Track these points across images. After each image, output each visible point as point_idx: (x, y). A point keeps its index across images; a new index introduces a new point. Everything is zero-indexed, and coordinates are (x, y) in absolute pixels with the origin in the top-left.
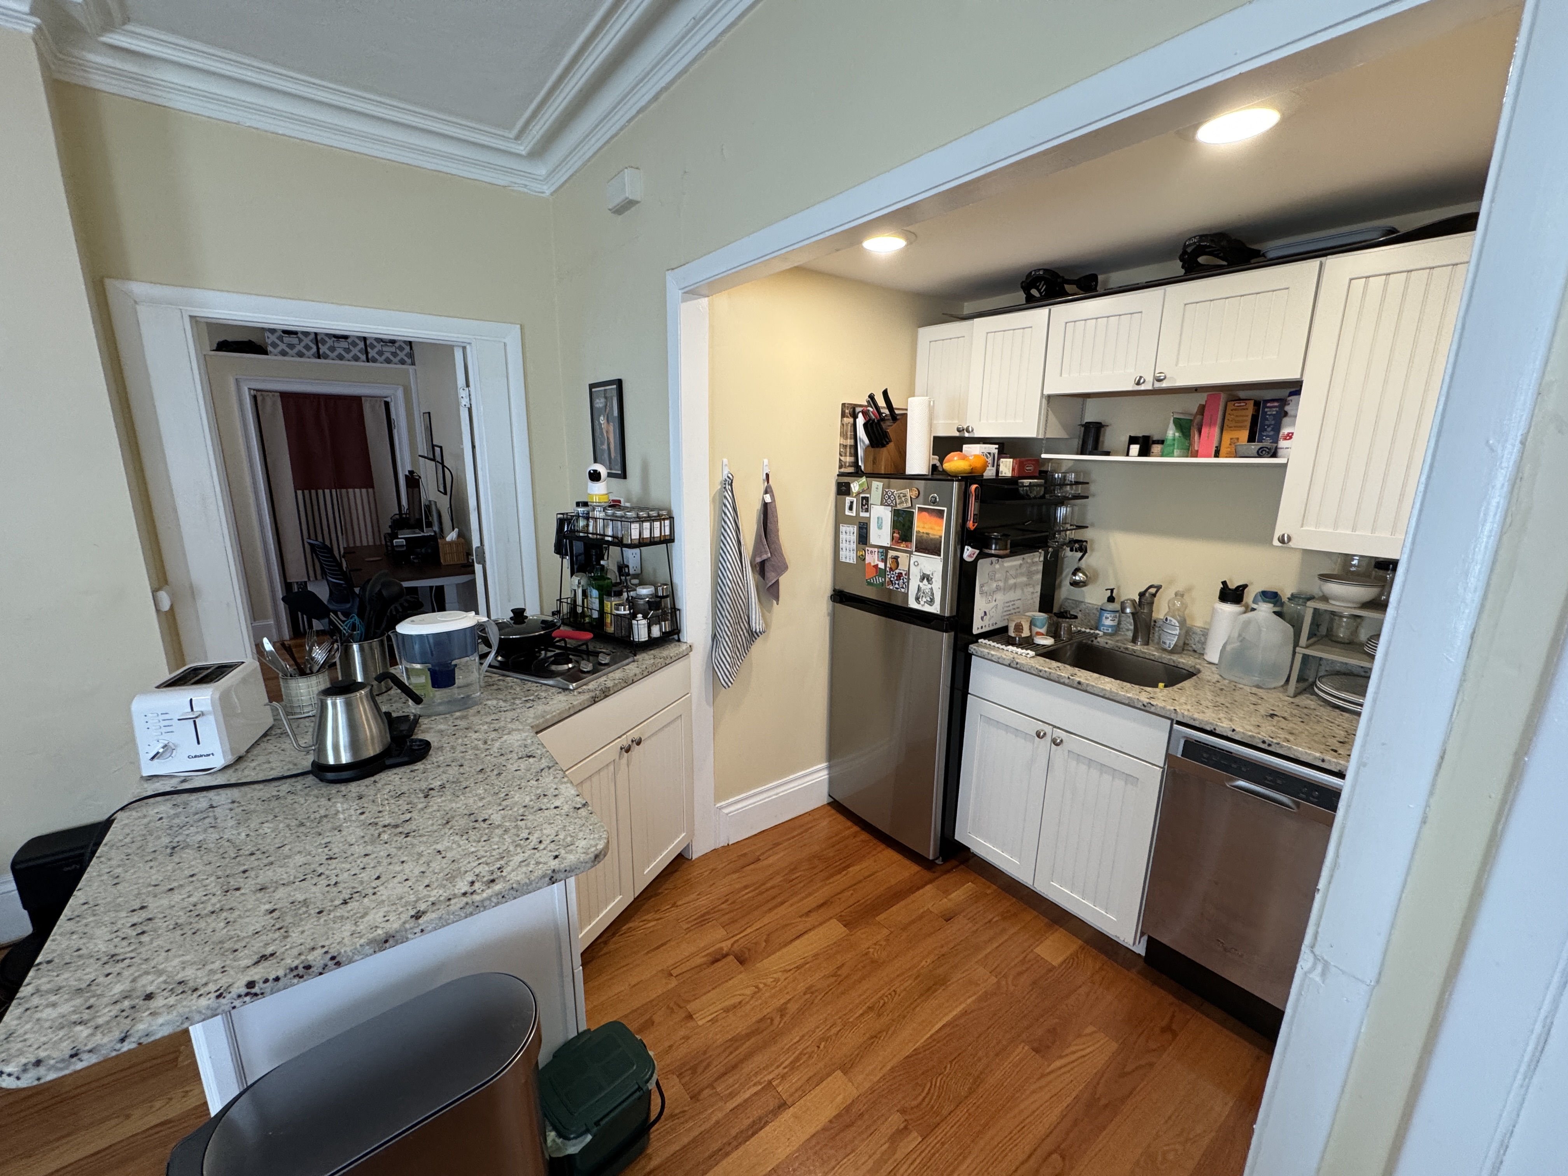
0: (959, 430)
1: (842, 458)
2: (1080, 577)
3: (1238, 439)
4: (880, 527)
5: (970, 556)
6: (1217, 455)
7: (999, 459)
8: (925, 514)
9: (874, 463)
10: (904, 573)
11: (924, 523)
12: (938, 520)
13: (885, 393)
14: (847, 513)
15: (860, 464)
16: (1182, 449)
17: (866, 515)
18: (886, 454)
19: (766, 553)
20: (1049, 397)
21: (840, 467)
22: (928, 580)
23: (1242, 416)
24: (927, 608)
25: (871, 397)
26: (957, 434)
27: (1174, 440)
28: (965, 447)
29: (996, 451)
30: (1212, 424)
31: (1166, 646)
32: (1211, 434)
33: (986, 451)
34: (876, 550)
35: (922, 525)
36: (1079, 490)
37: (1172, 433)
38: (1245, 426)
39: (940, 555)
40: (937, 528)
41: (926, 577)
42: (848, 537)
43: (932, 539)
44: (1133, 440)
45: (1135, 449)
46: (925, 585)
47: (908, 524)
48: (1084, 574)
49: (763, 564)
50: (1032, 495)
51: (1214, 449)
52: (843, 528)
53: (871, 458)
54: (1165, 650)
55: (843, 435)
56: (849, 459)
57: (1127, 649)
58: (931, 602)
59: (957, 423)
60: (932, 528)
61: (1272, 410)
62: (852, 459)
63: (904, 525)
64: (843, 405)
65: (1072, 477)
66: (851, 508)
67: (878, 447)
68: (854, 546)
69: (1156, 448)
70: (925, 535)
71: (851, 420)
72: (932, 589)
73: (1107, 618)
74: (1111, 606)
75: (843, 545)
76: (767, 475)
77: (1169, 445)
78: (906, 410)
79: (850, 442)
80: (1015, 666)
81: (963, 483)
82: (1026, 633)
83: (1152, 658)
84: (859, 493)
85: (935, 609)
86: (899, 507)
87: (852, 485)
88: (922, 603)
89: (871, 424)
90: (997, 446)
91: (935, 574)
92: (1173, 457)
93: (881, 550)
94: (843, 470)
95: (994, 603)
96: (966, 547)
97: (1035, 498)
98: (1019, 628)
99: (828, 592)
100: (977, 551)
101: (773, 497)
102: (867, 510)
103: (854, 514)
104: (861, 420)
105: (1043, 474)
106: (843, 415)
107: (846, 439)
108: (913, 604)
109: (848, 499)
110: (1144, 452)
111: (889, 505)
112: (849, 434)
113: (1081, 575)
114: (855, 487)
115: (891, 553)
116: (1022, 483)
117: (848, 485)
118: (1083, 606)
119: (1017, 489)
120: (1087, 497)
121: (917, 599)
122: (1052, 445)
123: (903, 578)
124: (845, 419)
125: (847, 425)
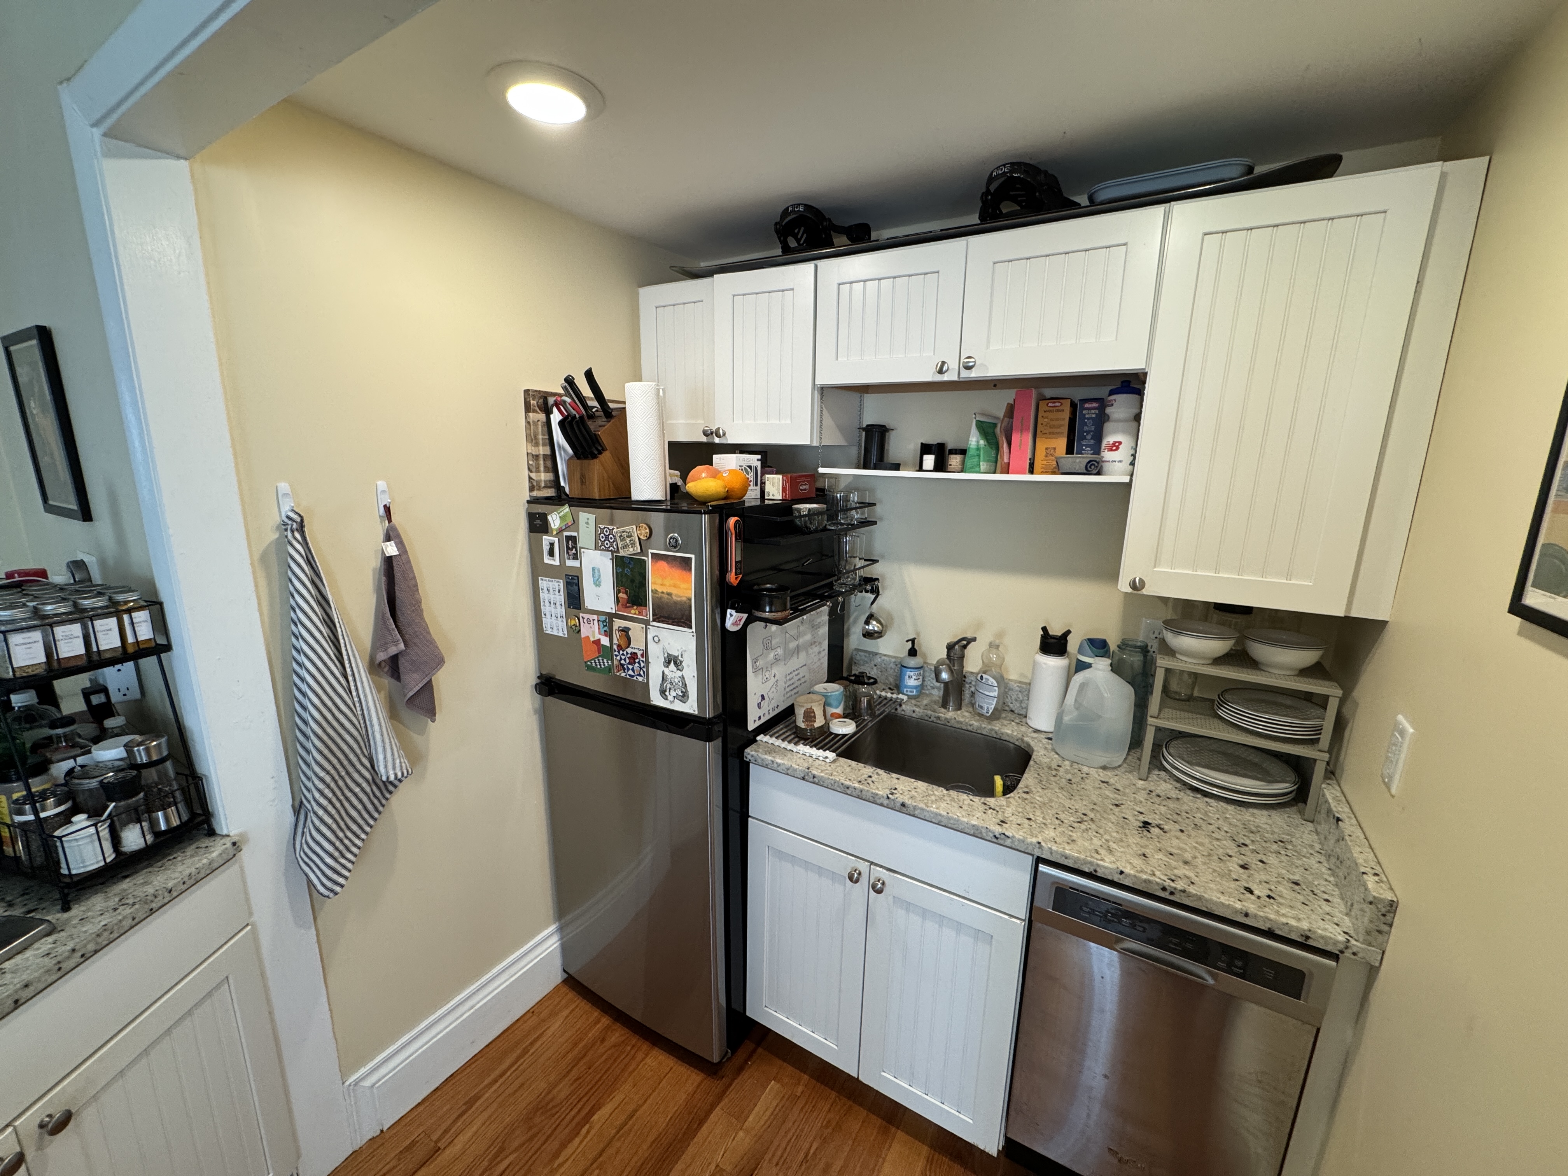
0: (705, 433)
1: (533, 475)
2: (874, 626)
3: (1055, 449)
4: (597, 583)
5: (735, 624)
6: (1031, 472)
7: (763, 474)
8: (663, 564)
9: (583, 483)
10: (639, 653)
11: (663, 578)
12: (684, 573)
13: (589, 375)
14: (547, 560)
15: (562, 484)
16: (988, 461)
17: (576, 564)
18: (598, 468)
19: (396, 643)
20: (824, 391)
21: (532, 489)
22: (675, 663)
23: (1057, 419)
24: (678, 706)
25: (570, 381)
26: (704, 439)
27: (978, 449)
28: (716, 457)
29: (759, 464)
30: (1023, 430)
31: (984, 711)
32: (1022, 440)
33: (744, 464)
34: (595, 617)
35: (659, 581)
36: (866, 513)
37: (975, 440)
38: (1062, 433)
39: (691, 627)
40: (684, 586)
41: (671, 660)
42: (552, 596)
43: (676, 603)
44: (926, 449)
45: (929, 461)
46: (672, 672)
47: (638, 579)
48: (879, 622)
49: (394, 661)
50: (813, 527)
51: (1028, 461)
52: (544, 583)
53: (577, 476)
54: (981, 715)
55: (532, 439)
56: (544, 477)
57: (938, 718)
58: (684, 697)
59: (701, 424)
60: (675, 586)
61: (1090, 412)
62: (550, 476)
63: (632, 581)
64: (527, 392)
65: (854, 497)
66: (551, 553)
67: (586, 458)
68: (561, 611)
69: (955, 460)
70: (665, 596)
71: (542, 417)
72: (683, 677)
73: (910, 677)
74: (912, 662)
75: (545, 609)
76: (387, 509)
77: (973, 456)
78: (624, 403)
79: (543, 450)
80: (811, 780)
81: (717, 516)
82: (819, 722)
83: (970, 728)
84: (561, 531)
85: (690, 707)
86: (622, 553)
87: (549, 518)
88: (670, 698)
89: (571, 423)
90: (759, 457)
91: (685, 655)
92: (980, 472)
93: (603, 618)
94: (535, 494)
95: (773, 680)
96: (729, 611)
97: (816, 531)
98: (809, 716)
99: (533, 680)
100: (745, 616)
101: (400, 545)
102: (576, 557)
103: (557, 563)
104: (556, 417)
105: (820, 495)
106: (528, 408)
107: (537, 444)
108: (657, 700)
109: (546, 539)
110: (940, 466)
111: (607, 550)
112: (540, 437)
113: (874, 623)
114: (555, 520)
115: (618, 623)
116: (799, 510)
117: (544, 517)
118: (878, 660)
119: (792, 522)
120: (875, 523)
121: (663, 692)
122: (829, 455)
123: (638, 660)
124: (531, 414)
125: (536, 423)
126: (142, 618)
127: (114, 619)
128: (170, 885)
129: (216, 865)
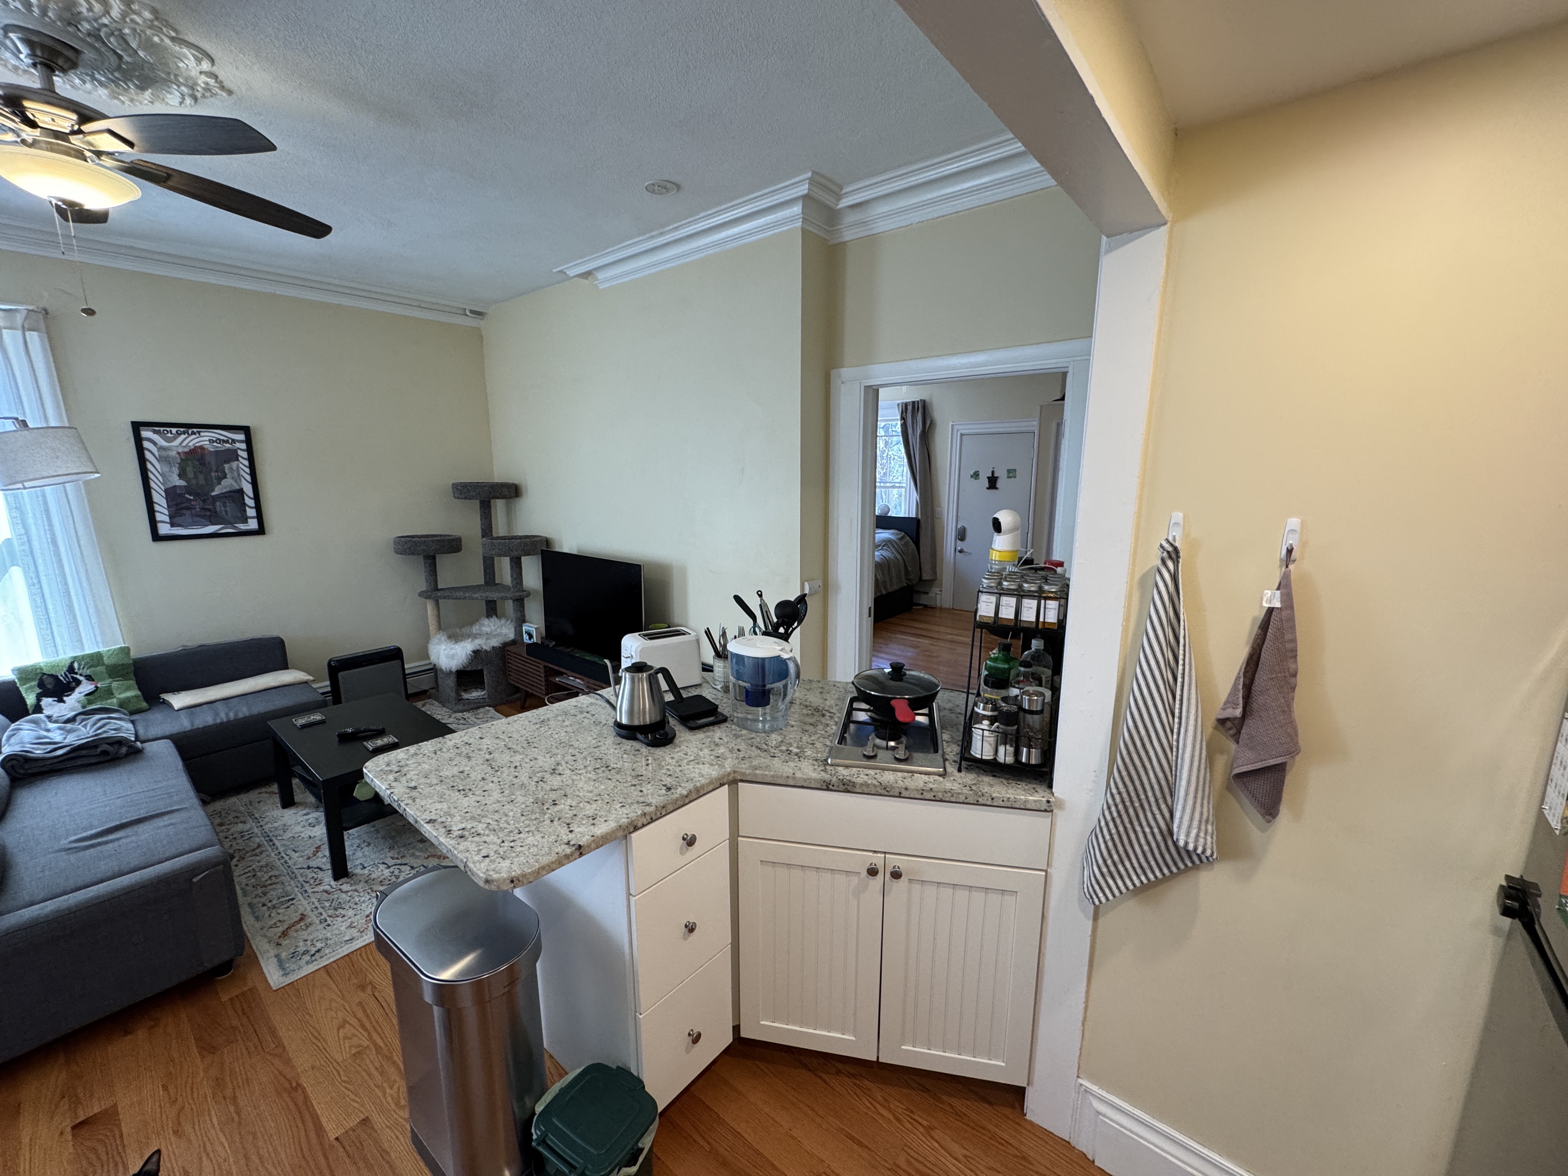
49: (1234, 724)
101: (1287, 597)
126: (1052, 605)
127: (1036, 602)
128: (994, 795)
129: (1029, 806)
